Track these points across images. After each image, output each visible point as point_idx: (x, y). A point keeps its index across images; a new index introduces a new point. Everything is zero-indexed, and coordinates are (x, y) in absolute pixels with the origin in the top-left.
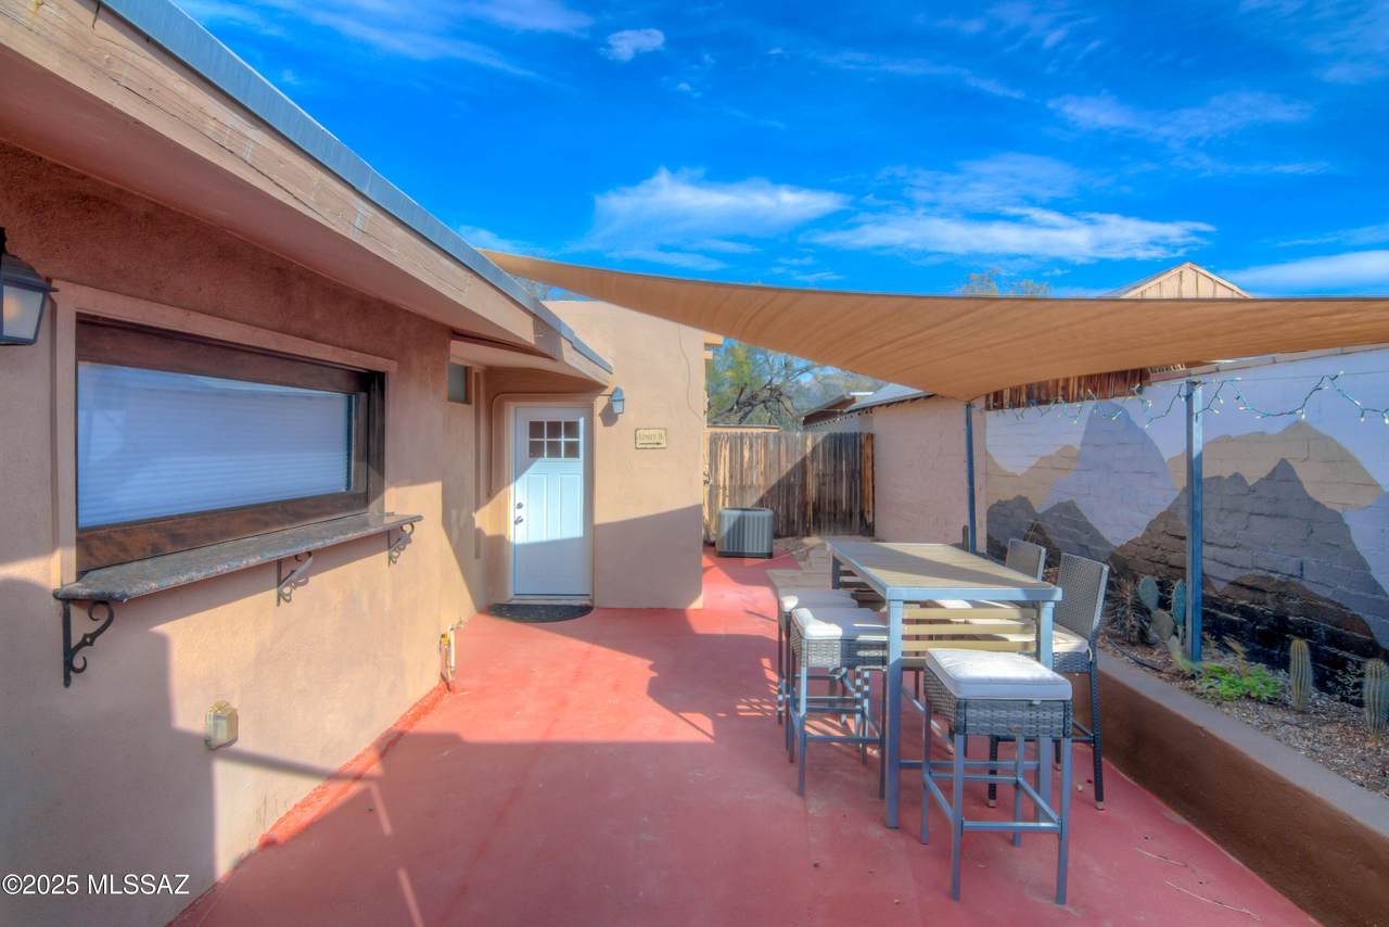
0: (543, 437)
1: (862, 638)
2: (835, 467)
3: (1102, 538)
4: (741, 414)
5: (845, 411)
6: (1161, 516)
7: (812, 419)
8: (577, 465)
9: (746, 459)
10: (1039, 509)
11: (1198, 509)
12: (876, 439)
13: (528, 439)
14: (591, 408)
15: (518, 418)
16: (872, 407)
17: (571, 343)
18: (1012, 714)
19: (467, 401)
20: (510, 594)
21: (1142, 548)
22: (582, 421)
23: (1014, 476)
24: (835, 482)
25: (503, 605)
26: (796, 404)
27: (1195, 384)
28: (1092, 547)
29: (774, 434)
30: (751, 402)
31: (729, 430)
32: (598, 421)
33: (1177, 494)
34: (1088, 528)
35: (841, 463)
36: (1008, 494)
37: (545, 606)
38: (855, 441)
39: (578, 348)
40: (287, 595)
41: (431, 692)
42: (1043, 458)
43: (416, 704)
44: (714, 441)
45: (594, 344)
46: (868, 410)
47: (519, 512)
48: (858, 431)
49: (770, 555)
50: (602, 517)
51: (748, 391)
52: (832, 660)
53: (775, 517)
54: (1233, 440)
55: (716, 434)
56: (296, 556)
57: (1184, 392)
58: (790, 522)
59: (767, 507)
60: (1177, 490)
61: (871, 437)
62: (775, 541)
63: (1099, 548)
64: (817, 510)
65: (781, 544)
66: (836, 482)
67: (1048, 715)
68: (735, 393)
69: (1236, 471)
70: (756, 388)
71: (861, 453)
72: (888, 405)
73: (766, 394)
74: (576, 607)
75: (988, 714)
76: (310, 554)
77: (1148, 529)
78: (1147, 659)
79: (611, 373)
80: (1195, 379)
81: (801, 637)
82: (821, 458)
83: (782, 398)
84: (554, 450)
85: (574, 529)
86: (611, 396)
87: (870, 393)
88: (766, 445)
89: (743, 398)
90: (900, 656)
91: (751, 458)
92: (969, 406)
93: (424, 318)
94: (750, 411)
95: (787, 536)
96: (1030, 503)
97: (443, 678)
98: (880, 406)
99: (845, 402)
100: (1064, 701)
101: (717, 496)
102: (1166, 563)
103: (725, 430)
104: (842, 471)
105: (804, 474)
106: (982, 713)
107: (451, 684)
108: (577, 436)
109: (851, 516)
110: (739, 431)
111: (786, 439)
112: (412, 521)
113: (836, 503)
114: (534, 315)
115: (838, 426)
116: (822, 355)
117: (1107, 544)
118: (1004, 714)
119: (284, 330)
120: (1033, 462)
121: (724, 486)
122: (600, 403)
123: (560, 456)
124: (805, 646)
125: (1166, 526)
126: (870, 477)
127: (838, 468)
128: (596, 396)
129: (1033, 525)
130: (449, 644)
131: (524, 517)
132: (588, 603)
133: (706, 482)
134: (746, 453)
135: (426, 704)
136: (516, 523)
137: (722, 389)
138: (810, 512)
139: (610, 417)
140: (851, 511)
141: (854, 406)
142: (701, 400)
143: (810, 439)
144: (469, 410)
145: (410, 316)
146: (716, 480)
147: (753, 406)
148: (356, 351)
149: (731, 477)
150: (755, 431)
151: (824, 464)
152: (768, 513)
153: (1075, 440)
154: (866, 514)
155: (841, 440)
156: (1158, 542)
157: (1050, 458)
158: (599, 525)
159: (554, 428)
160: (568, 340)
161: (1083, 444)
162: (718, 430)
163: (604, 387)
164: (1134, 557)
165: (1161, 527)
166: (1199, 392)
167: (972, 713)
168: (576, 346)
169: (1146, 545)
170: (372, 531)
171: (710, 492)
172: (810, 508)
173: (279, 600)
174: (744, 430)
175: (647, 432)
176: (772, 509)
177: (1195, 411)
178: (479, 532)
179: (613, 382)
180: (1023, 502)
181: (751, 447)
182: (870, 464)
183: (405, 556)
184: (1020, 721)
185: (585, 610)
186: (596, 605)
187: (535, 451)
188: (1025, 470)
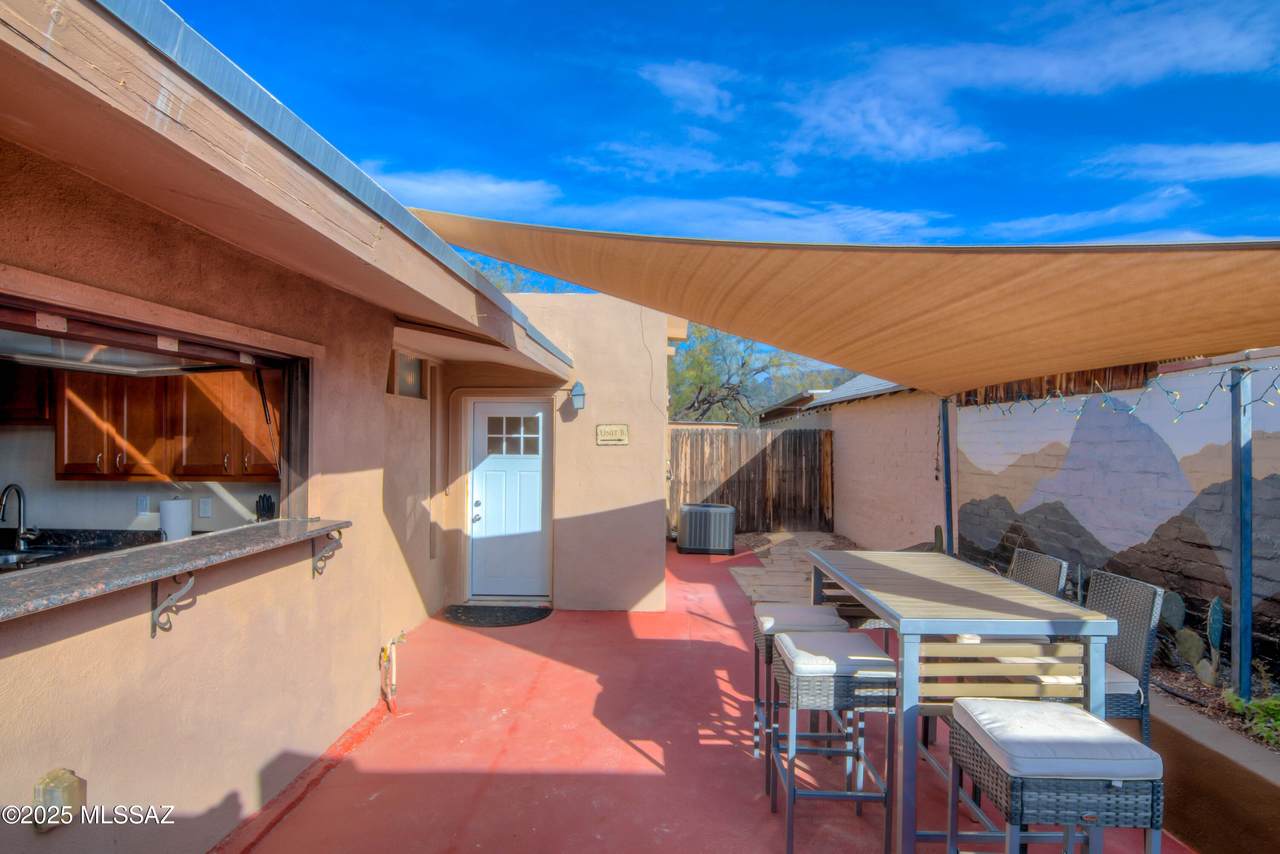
0: (502, 433)
1: (861, 674)
2: (795, 463)
3: (1097, 543)
4: (700, 411)
5: (803, 408)
6: (1173, 521)
7: (770, 416)
8: (536, 461)
9: (707, 456)
10: (1020, 508)
11: (1248, 517)
12: (835, 436)
13: (487, 436)
14: (551, 403)
15: (477, 412)
16: (832, 404)
17: (525, 330)
18: (1084, 798)
19: (421, 395)
20: (468, 595)
21: (1149, 556)
22: (540, 415)
23: (989, 474)
24: (795, 478)
25: (459, 607)
26: (753, 403)
27: (1243, 371)
28: (1084, 551)
29: (734, 431)
30: (709, 401)
31: (690, 427)
32: (557, 416)
33: (1195, 496)
34: (1080, 532)
35: (801, 460)
36: (983, 493)
37: (502, 609)
38: (815, 439)
39: (533, 336)
40: (166, 624)
41: (368, 715)
42: (1023, 456)
43: (349, 731)
44: (675, 438)
45: (554, 336)
46: (827, 407)
47: (477, 511)
48: (818, 428)
49: (732, 552)
50: (561, 512)
51: (705, 392)
52: (826, 702)
53: (737, 513)
54: (1269, 437)
55: (678, 430)
56: (174, 577)
57: (1228, 380)
58: (749, 518)
59: (728, 503)
60: (1194, 492)
61: (830, 434)
62: (737, 536)
63: (1094, 554)
64: (777, 506)
65: (742, 539)
66: (797, 478)
67: (1132, 800)
68: (693, 392)
69: (1273, 472)
70: (713, 387)
71: (820, 451)
72: (850, 401)
73: (724, 392)
74: (534, 609)
75: (1052, 797)
76: (190, 574)
77: (1156, 535)
78: (1175, 686)
79: (572, 367)
80: (1241, 366)
81: (790, 673)
82: (781, 455)
83: (740, 397)
84: (513, 447)
85: (532, 524)
86: (571, 391)
87: (828, 391)
88: (726, 442)
89: (701, 398)
90: (916, 702)
91: (711, 454)
92: (945, 402)
93: (360, 301)
94: (709, 409)
95: (747, 531)
96: (1008, 503)
97: (384, 695)
98: (841, 403)
99: (804, 399)
100: (1152, 781)
101: (678, 492)
102: (1180, 573)
103: (685, 427)
104: (801, 469)
105: (765, 470)
106: (1044, 797)
107: (391, 705)
108: (537, 432)
109: (811, 511)
110: (700, 428)
111: (746, 435)
112: (341, 526)
113: (796, 498)
114: (476, 292)
115: (797, 422)
116: (799, 344)
117: (1103, 548)
118: (1074, 798)
119: (162, 301)
120: (1012, 460)
121: (685, 482)
122: (560, 397)
123: (519, 453)
124: (794, 684)
125: (1180, 532)
126: (829, 473)
127: (798, 466)
128: (556, 391)
129: (1012, 525)
130: (389, 660)
131: (482, 515)
132: (547, 604)
133: (668, 478)
134: (707, 450)
135: (360, 730)
136: (473, 521)
137: (683, 388)
138: (770, 509)
139: (569, 412)
140: (810, 506)
141: (812, 404)
142: (665, 397)
143: (769, 435)
144: (424, 405)
145: (342, 296)
146: (677, 476)
147: (711, 404)
148: (270, 331)
149: (692, 473)
150: (715, 428)
151: (785, 463)
152: (729, 509)
153: (1065, 438)
154: (825, 511)
155: (800, 438)
156: (1167, 549)
157: (1033, 456)
158: (560, 520)
159: (514, 424)
160: (521, 326)
161: (1072, 442)
162: (680, 427)
163: (564, 382)
164: (1138, 565)
165: (1173, 533)
166: (1247, 382)
167: (1030, 796)
168: (530, 334)
169: (1154, 552)
170: (281, 542)
171: (672, 489)
172: (770, 503)
173: (154, 631)
174: (705, 427)
175: (608, 429)
176: (733, 505)
177: (1243, 404)
178: (434, 527)
179: (573, 376)
180: (1000, 502)
181: (712, 443)
182: (829, 462)
183: (333, 565)
184: (1096, 808)
185: (543, 613)
186: (555, 607)
187: (494, 446)
188: (1003, 469)
